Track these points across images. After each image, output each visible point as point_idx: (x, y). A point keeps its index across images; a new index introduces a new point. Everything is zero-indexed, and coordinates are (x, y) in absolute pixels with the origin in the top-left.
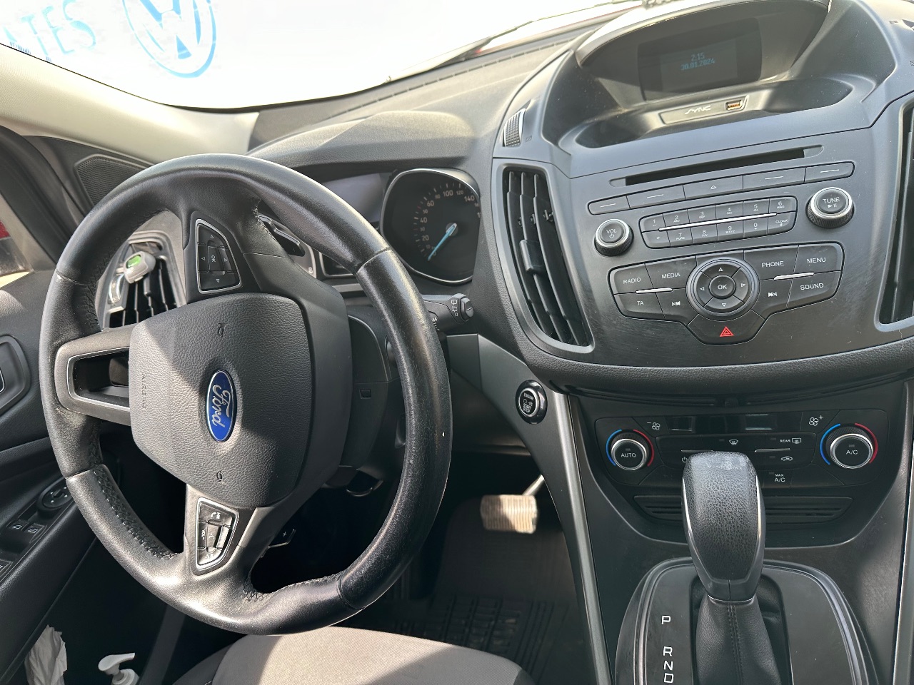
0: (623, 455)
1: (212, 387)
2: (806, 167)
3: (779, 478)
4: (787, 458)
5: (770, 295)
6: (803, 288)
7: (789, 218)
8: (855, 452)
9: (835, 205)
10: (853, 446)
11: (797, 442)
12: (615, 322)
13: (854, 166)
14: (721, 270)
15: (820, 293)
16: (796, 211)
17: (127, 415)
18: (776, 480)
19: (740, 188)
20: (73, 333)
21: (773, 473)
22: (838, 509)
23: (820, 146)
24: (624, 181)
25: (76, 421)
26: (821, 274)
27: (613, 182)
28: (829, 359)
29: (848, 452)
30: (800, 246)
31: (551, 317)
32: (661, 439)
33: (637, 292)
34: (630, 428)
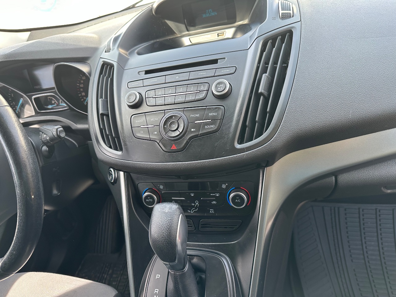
0: (147, 200)
2: (216, 68)
3: (211, 211)
4: (214, 202)
5: (192, 130)
6: (206, 127)
7: (205, 93)
8: (239, 201)
9: (221, 88)
10: (238, 198)
11: (217, 195)
12: (131, 141)
13: (236, 69)
14: (174, 118)
15: (213, 130)
16: (208, 90)
18: (211, 212)
19: (187, 78)
21: (209, 209)
22: (236, 226)
23: (225, 58)
24: (144, 72)
26: (214, 120)
27: (140, 73)
28: (215, 160)
29: (236, 201)
30: (207, 107)
31: (109, 136)
32: (164, 193)
33: (141, 127)
34: (151, 187)
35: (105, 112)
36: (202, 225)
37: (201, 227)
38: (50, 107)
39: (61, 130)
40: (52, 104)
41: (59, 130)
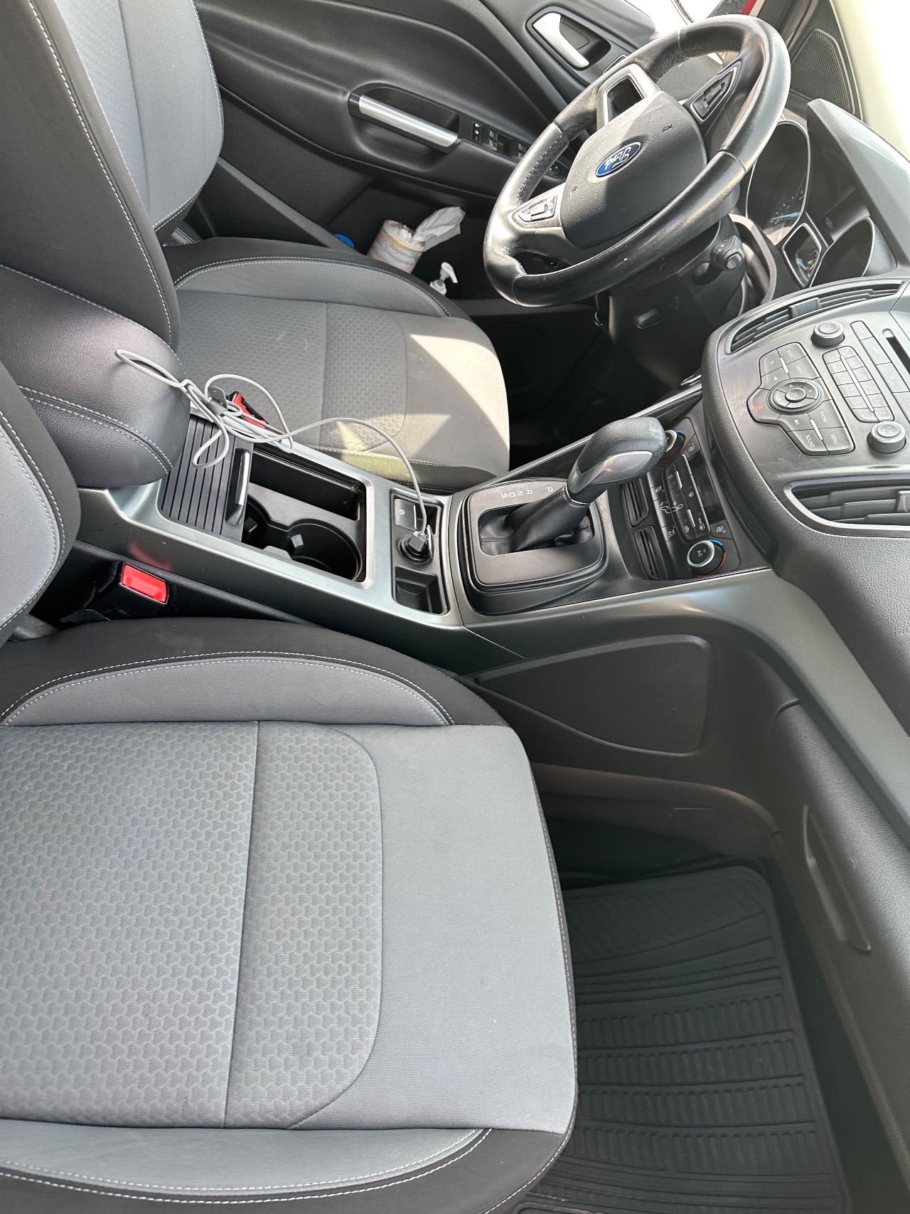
1: (629, 147)
3: (671, 533)
5: (796, 421)
6: (808, 437)
8: (700, 554)
10: (705, 553)
11: (701, 527)
14: (809, 391)
17: (603, 124)
20: (646, 66)
21: (674, 528)
24: (891, 336)
25: (590, 106)
26: (824, 442)
27: (888, 332)
29: (698, 551)
30: (845, 429)
32: (683, 457)
33: (781, 359)
34: (686, 437)
35: (795, 312)
36: (644, 531)
37: (641, 532)
38: (799, 262)
39: (738, 260)
40: (805, 263)
41: (737, 255)
